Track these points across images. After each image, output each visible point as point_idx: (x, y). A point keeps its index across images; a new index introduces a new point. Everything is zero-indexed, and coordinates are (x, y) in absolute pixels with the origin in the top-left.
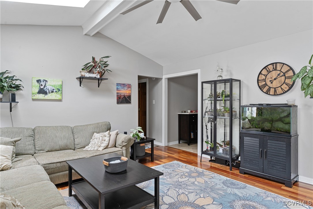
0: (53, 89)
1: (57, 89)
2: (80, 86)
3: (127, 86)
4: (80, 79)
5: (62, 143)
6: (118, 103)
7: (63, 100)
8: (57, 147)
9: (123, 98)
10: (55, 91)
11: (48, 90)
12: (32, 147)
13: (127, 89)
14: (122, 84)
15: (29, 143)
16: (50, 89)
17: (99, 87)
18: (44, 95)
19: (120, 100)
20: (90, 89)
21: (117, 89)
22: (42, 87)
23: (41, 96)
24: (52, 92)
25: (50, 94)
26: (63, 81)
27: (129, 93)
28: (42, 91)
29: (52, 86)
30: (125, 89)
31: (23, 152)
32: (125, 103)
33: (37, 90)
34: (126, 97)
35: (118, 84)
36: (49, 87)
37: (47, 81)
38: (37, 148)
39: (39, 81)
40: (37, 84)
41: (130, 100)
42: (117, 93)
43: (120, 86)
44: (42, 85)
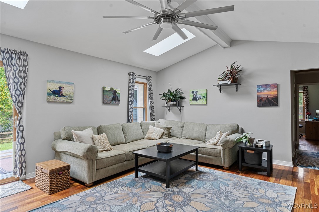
0: (201, 97)
1: (203, 96)
2: (221, 92)
3: (270, 86)
4: (220, 87)
5: (196, 135)
6: (259, 106)
7: (208, 104)
8: (193, 137)
9: (265, 101)
10: (202, 98)
11: (198, 97)
12: (180, 133)
13: (271, 90)
14: (264, 85)
15: (179, 131)
16: (199, 97)
17: (237, 91)
18: (195, 101)
19: (262, 102)
20: (229, 94)
21: (258, 91)
22: (194, 96)
23: (194, 102)
24: (200, 99)
25: (199, 100)
26: (208, 90)
27: (274, 94)
28: (195, 99)
29: (200, 94)
30: (268, 90)
31: (175, 135)
32: (268, 106)
33: (192, 98)
34: (270, 99)
35: (258, 86)
36: (198, 96)
37: (197, 91)
38: (183, 135)
39: (193, 92)
40: (192, 94)
41: (277, 103)
42: (258, 96)
43: (262, 87)
44: (194, 95)
